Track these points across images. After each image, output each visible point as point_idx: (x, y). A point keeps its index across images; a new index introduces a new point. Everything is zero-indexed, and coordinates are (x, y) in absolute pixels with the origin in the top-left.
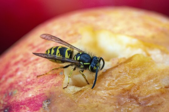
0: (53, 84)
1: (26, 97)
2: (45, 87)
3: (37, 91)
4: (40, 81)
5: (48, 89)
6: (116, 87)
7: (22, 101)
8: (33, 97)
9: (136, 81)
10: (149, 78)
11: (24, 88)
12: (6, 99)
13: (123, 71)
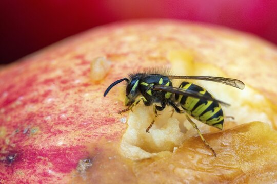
0: (104, 134)
1: (51, 143)
2: (90, 137)
3: (73, 140)
4: (82, 123)
5: (94, 141)
6: (210, 169)
7: (43, 148)
8: (65, 147)
9: (246, 167)
10: (269, 169)
11: (52, 127)
12: (16, 139)
13: (228, 144)
